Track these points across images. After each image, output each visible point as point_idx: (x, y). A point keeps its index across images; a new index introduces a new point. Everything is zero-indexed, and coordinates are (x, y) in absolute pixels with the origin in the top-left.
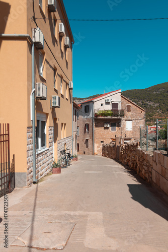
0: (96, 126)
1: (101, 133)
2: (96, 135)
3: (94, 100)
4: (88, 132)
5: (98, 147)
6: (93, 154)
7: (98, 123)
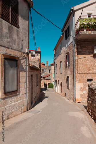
0: (79, 53)
1: (89, 64)
2: (79, 68)
3: (75, 8)
4: (69, 66)
5: (82, 89)
6: (74, 100)
7: (81, 48)
